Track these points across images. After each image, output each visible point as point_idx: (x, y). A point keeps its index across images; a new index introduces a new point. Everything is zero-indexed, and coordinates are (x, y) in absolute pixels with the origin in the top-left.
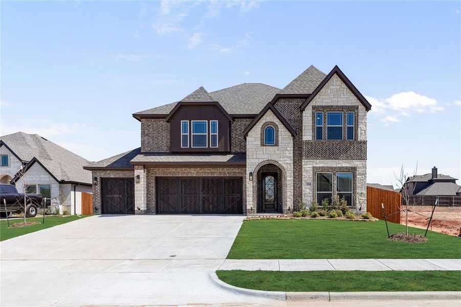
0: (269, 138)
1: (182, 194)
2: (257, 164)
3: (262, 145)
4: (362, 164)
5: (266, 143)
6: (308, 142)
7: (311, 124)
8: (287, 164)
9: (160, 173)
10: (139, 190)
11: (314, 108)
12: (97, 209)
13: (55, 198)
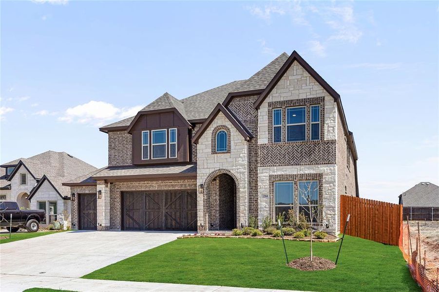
0: (221, 144)
1: (146, 209)
2: (208, 175)
3: (214, 152)
4: (330, 169)
5: (218, 150)
6: (263, 146)
7: (267, 125)
8: (240, 173)
9: (125, 187)
10: (101, 206)
11: (270, 105)
12: (74, 225)
13: (61, 214)
